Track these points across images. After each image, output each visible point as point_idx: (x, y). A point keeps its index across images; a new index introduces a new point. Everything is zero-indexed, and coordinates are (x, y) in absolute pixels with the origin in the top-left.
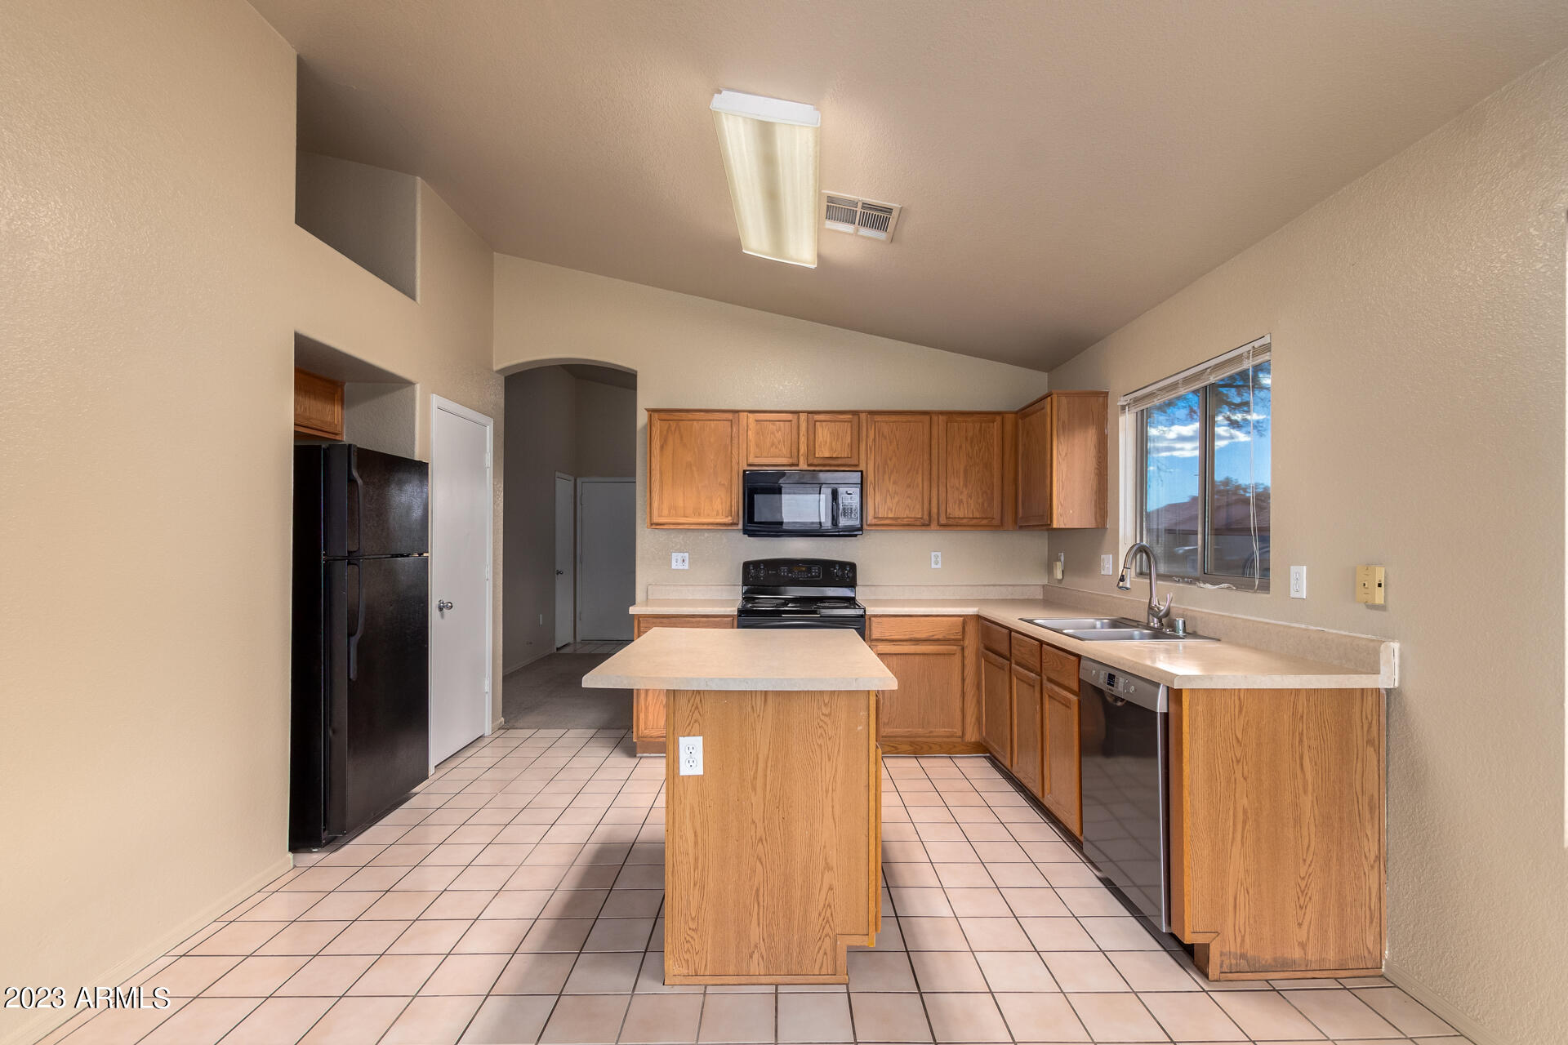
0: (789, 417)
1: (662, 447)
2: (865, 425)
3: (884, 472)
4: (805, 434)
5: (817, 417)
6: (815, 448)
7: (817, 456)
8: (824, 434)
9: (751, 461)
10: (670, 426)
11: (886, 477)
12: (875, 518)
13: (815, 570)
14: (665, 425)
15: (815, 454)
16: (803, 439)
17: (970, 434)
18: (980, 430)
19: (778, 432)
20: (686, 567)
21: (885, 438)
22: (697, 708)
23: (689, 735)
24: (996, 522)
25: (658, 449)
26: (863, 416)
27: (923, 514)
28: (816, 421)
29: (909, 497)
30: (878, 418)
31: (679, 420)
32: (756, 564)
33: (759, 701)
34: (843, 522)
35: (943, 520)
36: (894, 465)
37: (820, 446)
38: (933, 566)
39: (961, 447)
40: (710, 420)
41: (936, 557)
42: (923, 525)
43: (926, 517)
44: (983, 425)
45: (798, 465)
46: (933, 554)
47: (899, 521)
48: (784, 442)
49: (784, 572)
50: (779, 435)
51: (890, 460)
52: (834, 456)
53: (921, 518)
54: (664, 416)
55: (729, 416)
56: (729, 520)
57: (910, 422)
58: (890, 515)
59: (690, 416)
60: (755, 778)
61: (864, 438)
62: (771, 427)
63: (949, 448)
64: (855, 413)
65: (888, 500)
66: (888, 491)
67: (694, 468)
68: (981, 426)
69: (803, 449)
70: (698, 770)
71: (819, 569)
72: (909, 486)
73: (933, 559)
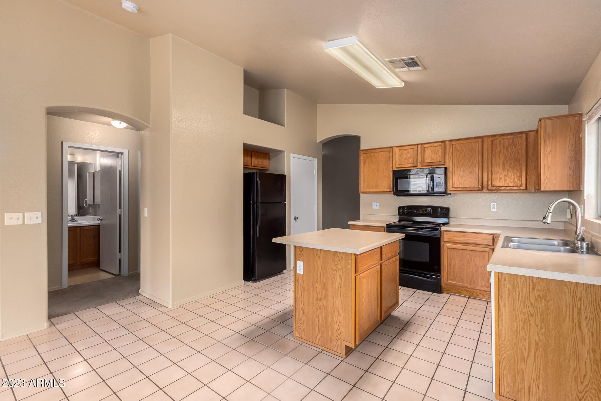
0: (413, 147)
1: (364, 164)
2: (448, 146)
3: (458, 167)
4: (420, 153)
5: (425, 146)
6: (424, 159)
7: (425, 162)
8: (428, 152)
9: (397, 166)
10: (367, 156)
11: (459, 169)
12: (453, 187)
13: (429, 210)
14: (365, 155)
15: (424, 161)
16: (419, 155)
17: (506, 145)
18: (513, 143)
19: (408, 153)
20: (378, 208)
21: (458, 151)
22: (302, 252)
23: (299, 261)
24: (523, 187)
25: (363, 164)
26: (447, 143)
27: (478, 186)
28: (424, 148)
29: (471, 178)
30: (454, 143)
31: (370, 153)
32: (403, 207)
33: (318, 252)
34: (436, 190)
35: (490, 188)
36: (463, 164)
37: (427, 158)
38: (492, 210)
39: (500, 152)
40: (381, 152)
41: (494, 205)
42: (479, 190)
43: (480, 186)
44: (515, 140)
45: (417, 166)
46: (492, 204)
47: (465, 189)
48: (411, 157)
49: (415, 211)
50: (409, 155)
51: (461, 161)
52: (433, 161)
53: (477, 187)
54: (365, 152)
55: (389, 149)
56: (388, 190)
57: (471, 142)
58: (461, 186)
59: (374, 151)
60: (317, 278)
61: (448, 152)
62: (405, 152)
63: (493, 153)
64: (444, 142)
65: (460, 180)
66: (460, 175)
67: (376, 171)
68: (513, 140)
69: (419, 160)
70: (302, 273)
71: (431, 210)
72: (471, 172)
73: (492, 207)
